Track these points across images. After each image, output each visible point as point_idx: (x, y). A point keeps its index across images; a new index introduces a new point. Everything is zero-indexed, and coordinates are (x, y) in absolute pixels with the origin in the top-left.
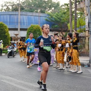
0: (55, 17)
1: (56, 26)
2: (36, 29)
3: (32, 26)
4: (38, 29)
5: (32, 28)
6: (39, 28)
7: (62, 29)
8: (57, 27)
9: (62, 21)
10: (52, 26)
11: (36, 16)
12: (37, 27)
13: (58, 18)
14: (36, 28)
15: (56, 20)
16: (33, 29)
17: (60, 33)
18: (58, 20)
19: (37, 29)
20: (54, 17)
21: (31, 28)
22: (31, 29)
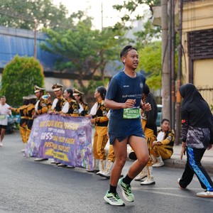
0: (67, 42)
1: (69, 63)
2: (28, 67)
3: (17, 61)
4: (35, 68)
5: (16, 66)
6: (37, 67)
7: (81, 73)
8: (70, 67)
9: (83, 52)
10: (56, 62)
11: (16, 36)
12: (32, 62)
13: (73, 43)
14: (30, 67)
15: (69, 48)
16: (21, 69)
17: (76, 81)
18: (75, 49)
19: (33, 68)
20: (64, 40)
21: (14, 64)
22: (14, 67)
